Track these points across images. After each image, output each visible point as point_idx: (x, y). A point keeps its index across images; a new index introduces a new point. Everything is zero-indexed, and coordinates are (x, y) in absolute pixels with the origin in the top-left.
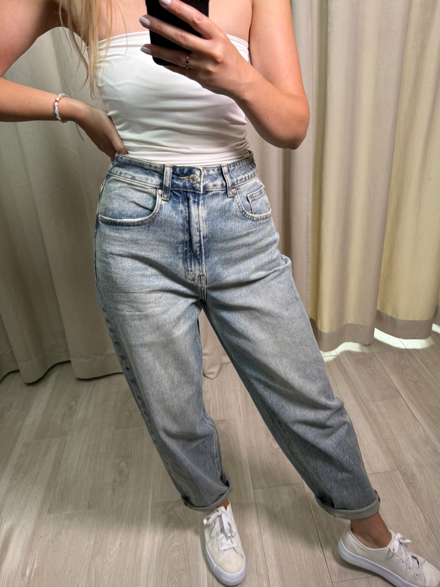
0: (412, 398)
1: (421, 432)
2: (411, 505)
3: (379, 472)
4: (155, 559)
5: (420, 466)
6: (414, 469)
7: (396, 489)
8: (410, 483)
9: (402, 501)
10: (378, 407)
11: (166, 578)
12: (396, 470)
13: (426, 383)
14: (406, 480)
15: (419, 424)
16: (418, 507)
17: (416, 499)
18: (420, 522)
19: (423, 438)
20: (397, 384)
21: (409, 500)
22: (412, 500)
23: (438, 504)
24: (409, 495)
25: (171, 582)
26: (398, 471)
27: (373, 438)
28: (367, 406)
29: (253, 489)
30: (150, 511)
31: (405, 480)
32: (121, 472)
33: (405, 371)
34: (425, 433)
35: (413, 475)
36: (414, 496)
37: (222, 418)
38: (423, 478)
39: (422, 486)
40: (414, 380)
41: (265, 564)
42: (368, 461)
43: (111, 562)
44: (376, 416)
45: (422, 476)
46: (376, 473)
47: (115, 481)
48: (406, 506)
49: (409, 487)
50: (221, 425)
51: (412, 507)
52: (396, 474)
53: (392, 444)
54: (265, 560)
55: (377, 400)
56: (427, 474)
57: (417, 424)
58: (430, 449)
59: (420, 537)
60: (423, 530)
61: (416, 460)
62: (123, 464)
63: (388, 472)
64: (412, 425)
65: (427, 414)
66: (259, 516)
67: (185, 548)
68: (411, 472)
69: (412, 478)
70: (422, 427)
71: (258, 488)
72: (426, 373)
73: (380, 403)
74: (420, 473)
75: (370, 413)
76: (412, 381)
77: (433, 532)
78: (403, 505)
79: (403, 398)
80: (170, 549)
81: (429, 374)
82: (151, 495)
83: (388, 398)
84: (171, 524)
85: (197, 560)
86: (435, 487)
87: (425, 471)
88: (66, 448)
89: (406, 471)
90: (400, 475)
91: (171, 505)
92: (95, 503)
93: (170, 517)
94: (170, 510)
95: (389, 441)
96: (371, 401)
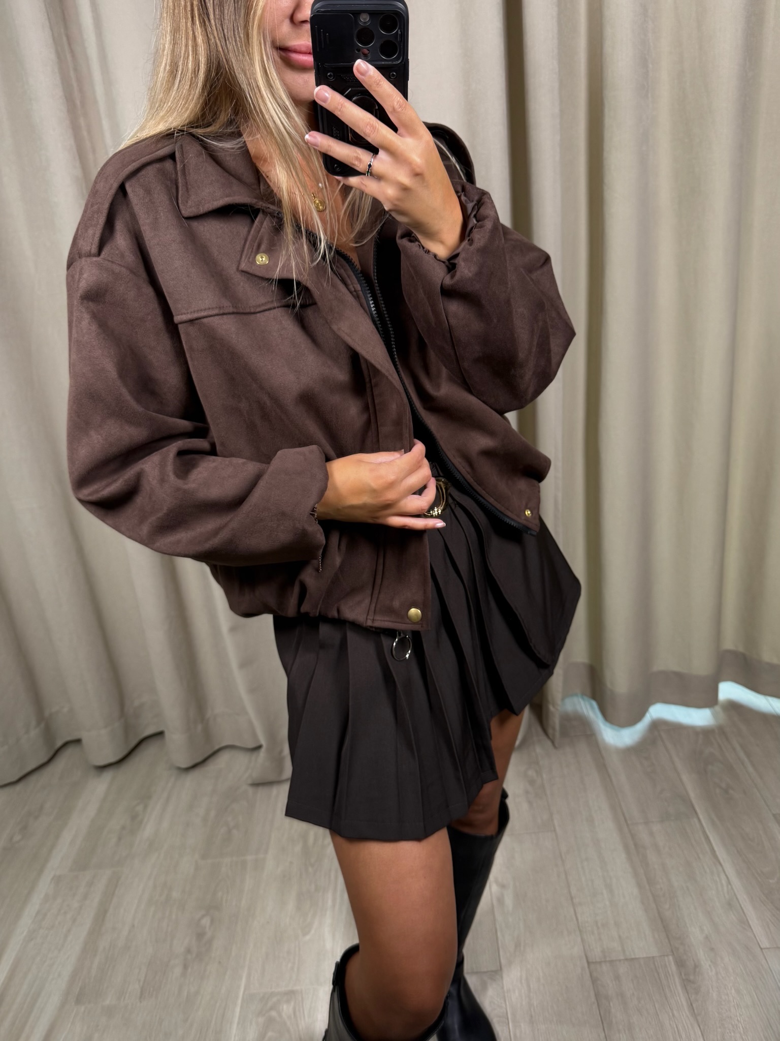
0: (714, 818)
1: (722, 885)
2: (684, 1022)
3: (637, 957)
5: (712, 949)
6: (702, 955)
7: (663, 990)
8: (690, 981)
9: (671, 1014)
10: (651, 834)
12: (667, 956)
13: (744, 792)
14: (683, 975)
15: (720, 869)
16: (698, 1028)
17: (695, 1011)
19: (725, 897)
20: (693, 793)
21: (684, 1015)
22: (688, 1013)
23: (734, 1023)
24: (684, 1003)
26: (671, 958)
27: (636, 891)
28: (633, 832)
30: (238, 1009)
31: (681, 974)
32: (200, 936)
33: (710, 767)
34: (730, 887)
35: (697, 966)
36: (694, 1005)
38: (714, 973)
39: (711, 989)
40: (723, 785)
42: (620, 937)
44: (647, 851)
45: (713, 968)
46: (632, 959)
47: (189, 951)
48: (675, 1023)
49: (686, 989)
51: (686, 1027)
52: (667, 964)
53: (667, 906)
55: (653, 822)
56: (723, 965)
57: (717, 869)
58: (734, 918)
61: (707, 938)
62: (206, 921)
63: (653, 957)
64: (708, 871)
65: (738, 851)
68: (694, 960)
69: (695, 970)
70: (726, 875)
72: (747, 771)
73: (656, 827)
74: (711, 964)
75: (636, 846)
76: (720, 788)
78: (671, 1023)
81: (751, 773)
82: (244, 979)
83: (673, 818)
84: (270, 1034)
86: (733, 991)
87: (719, 959)
88: (118, 888)
89: (685, 957)
90: (673, 963)
91: (275, 999)
92: (152, 989)
93: (270, 1021)
94: (271, 1009)
95: (663, 899)
96: (640, 823)
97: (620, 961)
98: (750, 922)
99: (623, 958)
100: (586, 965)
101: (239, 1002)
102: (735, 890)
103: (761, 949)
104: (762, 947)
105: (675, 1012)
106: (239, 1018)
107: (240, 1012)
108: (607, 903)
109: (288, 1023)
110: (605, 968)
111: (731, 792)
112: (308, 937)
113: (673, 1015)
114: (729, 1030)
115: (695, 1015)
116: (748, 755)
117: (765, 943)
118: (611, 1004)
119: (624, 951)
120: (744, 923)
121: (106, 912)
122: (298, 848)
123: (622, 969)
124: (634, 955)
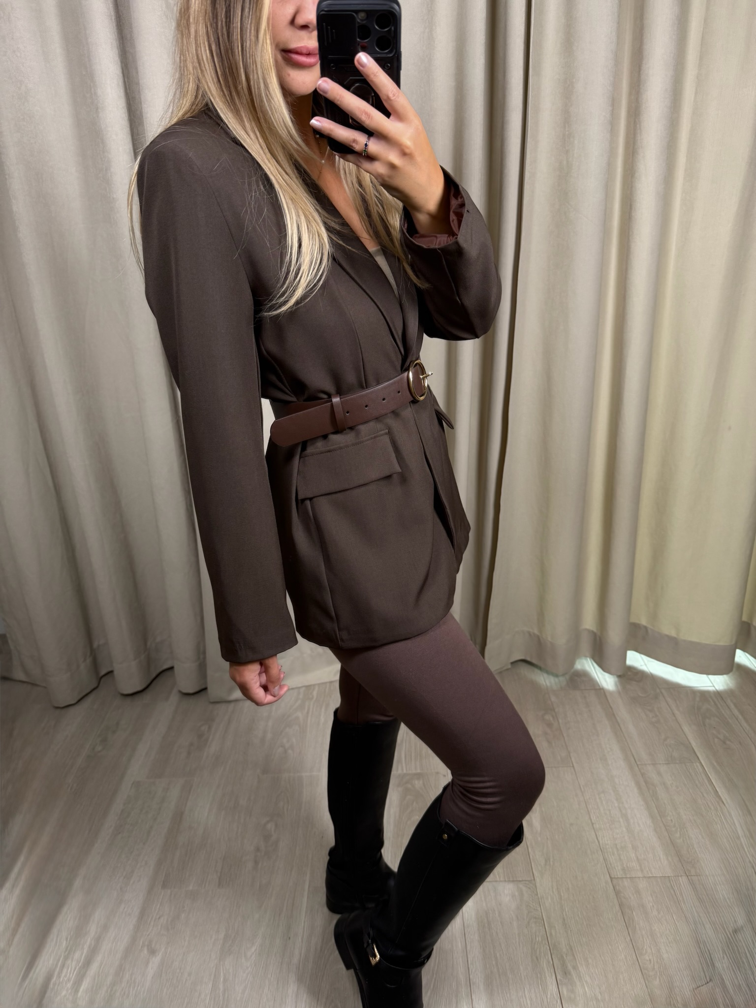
0: (715, 764)
3: (655, 876)
7: (679, 904)
10: (659, 774)
12: (681, 876)
13: (740, 743)
15: (724, 807)
20: (694, 742)
26: (684, 879)
27: (649, 821)
28: (642, 771)
32: (267, 838)
33: (708, 721)
40: (721, 737)
42: (637, 858)
44: (657, 789)
46: (650, 877)
47: (258, 850)
53: (678, 835)
55: (660, 764)
57: (720, 807)
62: (271, 826)
63: (669, 877)
64: (712, 808)
66: (465, 924)
72: (742, 726)
73: (663, 769)
75: (646, 782)
76: (718, 738)
79: (701, 763)
82: (308, 876)
83: (678, 762)
88: (191, 795)
90: (686, 882)
92: (228, 879)
95: (674, 829)
96: (649, 764)
97: (639, 877)
99: (641, 876)
100: (609, 880)
101: (306, 894)
106: (307, 907)
107: (307, 903)
108: (624, 830)
110: (626, 883)
111: (728, 742)
116: (742, 713)
118: (634, 913)
119: (642, 871)
123: (642, 885)
124: (652, 873)
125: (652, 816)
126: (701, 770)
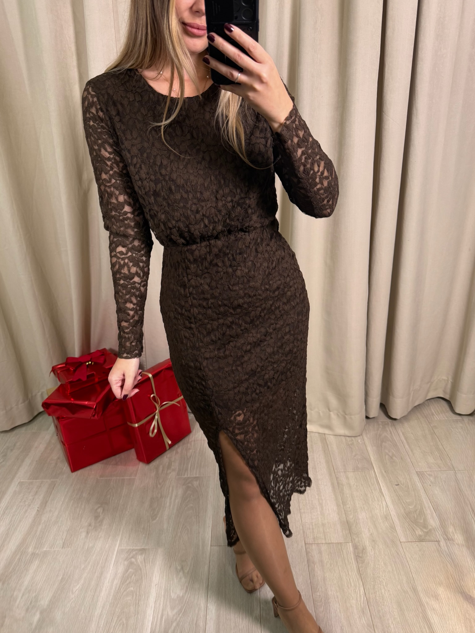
0: (384, 472)
1: (383, 507)
2: (354, 579)
4: (110, 601)
5: (374, 541)
6: (367, 543)
7: (344, 561)
8: (359, 557)
10: (347, 478)
11: (116, 619)
12: (349, 543)
13: (402, 459)
14: (356, 553)
16: (361, 581)
17: (361, 572)
18: (358, 595)
19: (384, 513)
20: (373, 457)
22: (356, 573)
23: (380, 580)
24: (355, 568)
25: (119, 623)
26: (350, 544)
27: (335, 508)
28: (337, 476)
29: (211, 546)
32: (96, 517)
33: (384, 443)
34: (387, 509)
35: (364, 549)
36: (360, 569)
37: (198, 476)
38: (373, 553)
39: (370, 562)
40: (390, 454)
41: (205, 617)
42: (324, 531)
43: (72, 599)
44: (344, 487)
45: (373, 551)
46: (329, 543)
47: (90, 525)
48: (349, 577)
49: (357, 560)
50: (195, 482)
52: (348, 547)
53: (351, 517)
54: (206, 614)
55: (349, 472)
56: (378, 549)
57: (381, 499)
58: (387, 525)
59: (355, 611)
60: (359, 603)
61: (371, 534)
62: (100, 510)
63: (341, 543)
64: (376, 499)
65: (394, 490)
66: (210, 573)
67: (138, 593)
68: (363, 546)
69: (363, 551)
70: (386, 502)
71: (215, 546)
72: (405, 447)
73: (350, 475)
74: (372, 549)
75: (338, 483)
76: (388, 455)
77: (368, 606)
79: (375, 471)
80: (125, 593)
81: (407, 449)
82: (118, 542)
83: (360, 470)
84: (130, 570)
85: (146, 606)
86: (382, 563)
87: (377, 546)
88: (54, 490)
89: (358, 544)
90: (351, 547)
91: (134, 553)
92: (69, 544)
93: (131, 563)
94: (132, 557)
95: (349, 513)
96: (342, 472)
97: (323, 543)
98: (396, 529)
100: (304, 545)
101: (115, 553)
102: (390, 511)
103: (401, 542)
104: (401, 541)
105: (350, 573)
106: (115, 561)
107: (116, 557)
108: (319, 513)
109: (141, 565)
110: (314, 547)
111: (394, 458)
112: (155, 521)
113: (348, 574)
114: (378, 583)
115: (360, 575)
116: (406, 439)
117: (403, 539)
118: (315, 566)
119: (325, 539)
120: (393, 527)
121: (47, 502)
122: (153, 474)
123: (324, 548)
124: (331, 541)
125: (338, 506)
126: (374, 476)
